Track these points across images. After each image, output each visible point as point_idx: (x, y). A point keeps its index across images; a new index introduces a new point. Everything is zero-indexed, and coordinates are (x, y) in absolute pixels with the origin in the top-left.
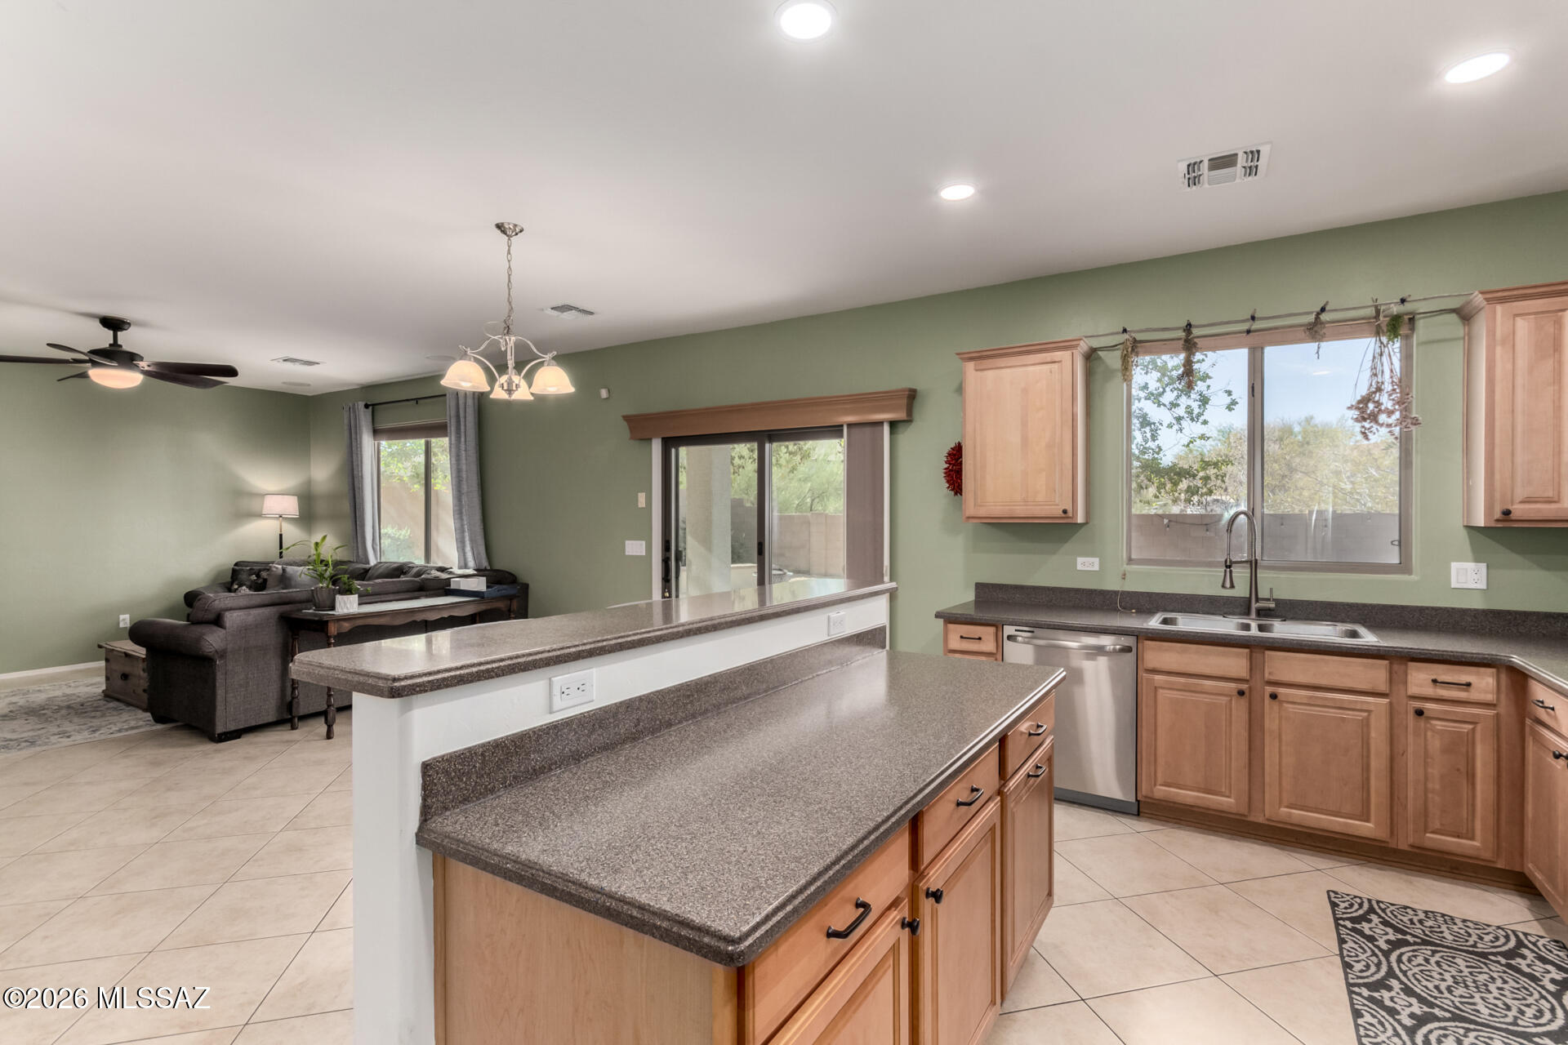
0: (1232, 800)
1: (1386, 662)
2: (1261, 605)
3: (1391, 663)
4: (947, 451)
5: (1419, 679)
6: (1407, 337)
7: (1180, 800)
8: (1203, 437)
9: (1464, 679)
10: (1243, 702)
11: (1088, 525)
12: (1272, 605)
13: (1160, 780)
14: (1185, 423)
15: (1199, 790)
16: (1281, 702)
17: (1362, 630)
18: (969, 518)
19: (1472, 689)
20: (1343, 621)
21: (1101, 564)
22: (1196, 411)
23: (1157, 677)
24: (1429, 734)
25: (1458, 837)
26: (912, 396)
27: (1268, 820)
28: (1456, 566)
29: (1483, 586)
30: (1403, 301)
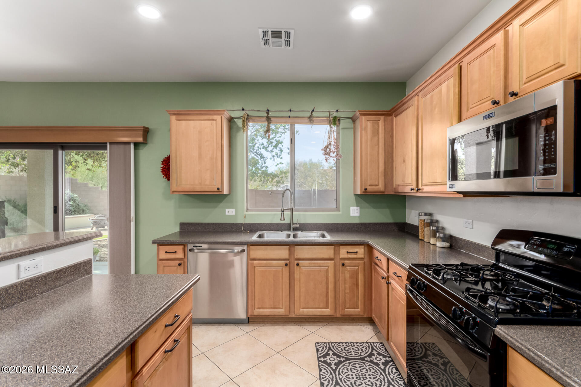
0: (283, 310)
1: (333, 247)
2: (295, 226)
3: (335, 247)
4: (163, 159)
5: (343, 252)
6: (338, 126)
7: (263, 314)
8: (281, 163)
9: (355, 250)
10: (287, 268)
11: (230, 195)
12: (298, 226)
13: (256, 307)
14: (276, 158)
15: (271, 308)
16: (300, 266)
17: (326, 234)
18: (173, 192)
19: (358, 254)
20: (320, 230)
21: (236, 212)
22: (279, 154)
23: (255, 262)
24: (346, 272)
25: (354, 308)
26: (146, 131)
27: (296, 315)
28: (352, 208)
29: (358, 215)
30: (337, 111)
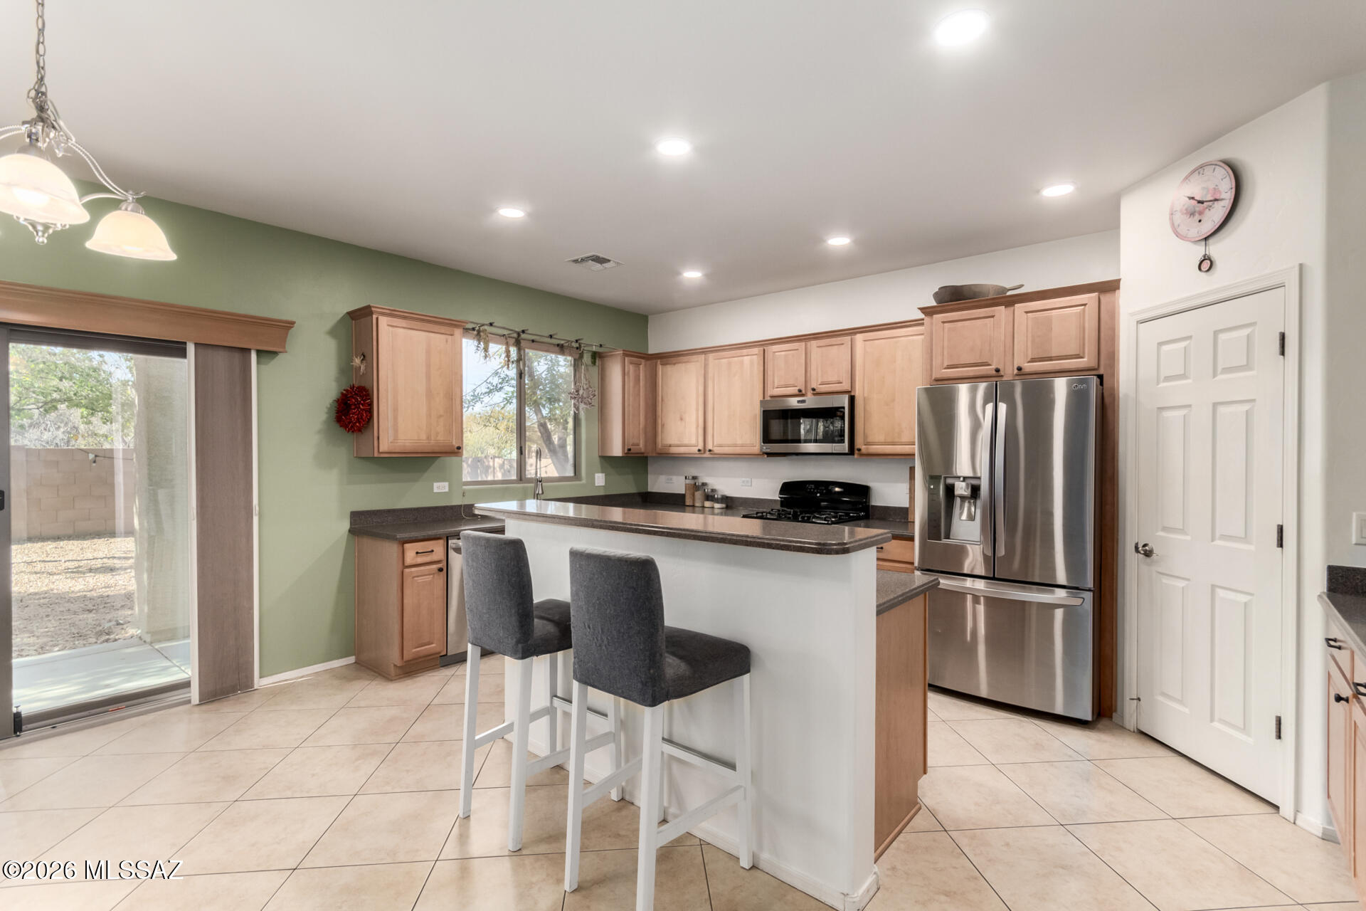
21: (449, 487)
28: (597, 475)
29: (604, 484)
30: (601, 346)
